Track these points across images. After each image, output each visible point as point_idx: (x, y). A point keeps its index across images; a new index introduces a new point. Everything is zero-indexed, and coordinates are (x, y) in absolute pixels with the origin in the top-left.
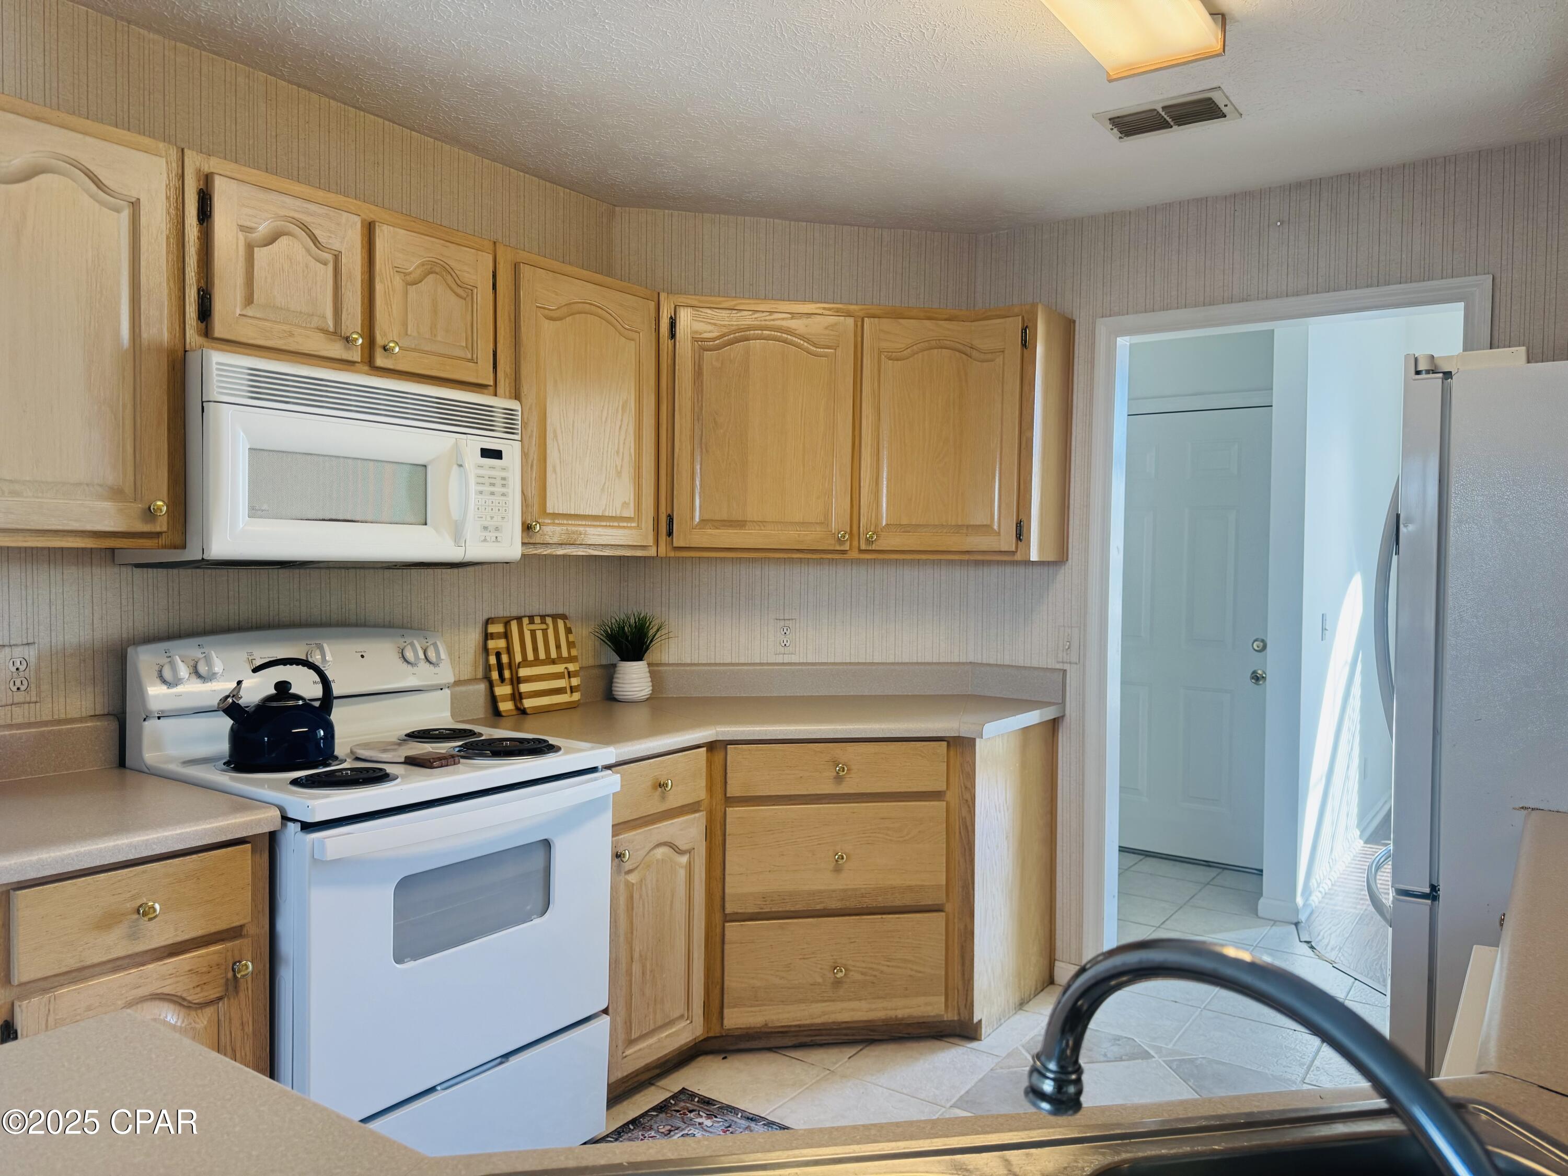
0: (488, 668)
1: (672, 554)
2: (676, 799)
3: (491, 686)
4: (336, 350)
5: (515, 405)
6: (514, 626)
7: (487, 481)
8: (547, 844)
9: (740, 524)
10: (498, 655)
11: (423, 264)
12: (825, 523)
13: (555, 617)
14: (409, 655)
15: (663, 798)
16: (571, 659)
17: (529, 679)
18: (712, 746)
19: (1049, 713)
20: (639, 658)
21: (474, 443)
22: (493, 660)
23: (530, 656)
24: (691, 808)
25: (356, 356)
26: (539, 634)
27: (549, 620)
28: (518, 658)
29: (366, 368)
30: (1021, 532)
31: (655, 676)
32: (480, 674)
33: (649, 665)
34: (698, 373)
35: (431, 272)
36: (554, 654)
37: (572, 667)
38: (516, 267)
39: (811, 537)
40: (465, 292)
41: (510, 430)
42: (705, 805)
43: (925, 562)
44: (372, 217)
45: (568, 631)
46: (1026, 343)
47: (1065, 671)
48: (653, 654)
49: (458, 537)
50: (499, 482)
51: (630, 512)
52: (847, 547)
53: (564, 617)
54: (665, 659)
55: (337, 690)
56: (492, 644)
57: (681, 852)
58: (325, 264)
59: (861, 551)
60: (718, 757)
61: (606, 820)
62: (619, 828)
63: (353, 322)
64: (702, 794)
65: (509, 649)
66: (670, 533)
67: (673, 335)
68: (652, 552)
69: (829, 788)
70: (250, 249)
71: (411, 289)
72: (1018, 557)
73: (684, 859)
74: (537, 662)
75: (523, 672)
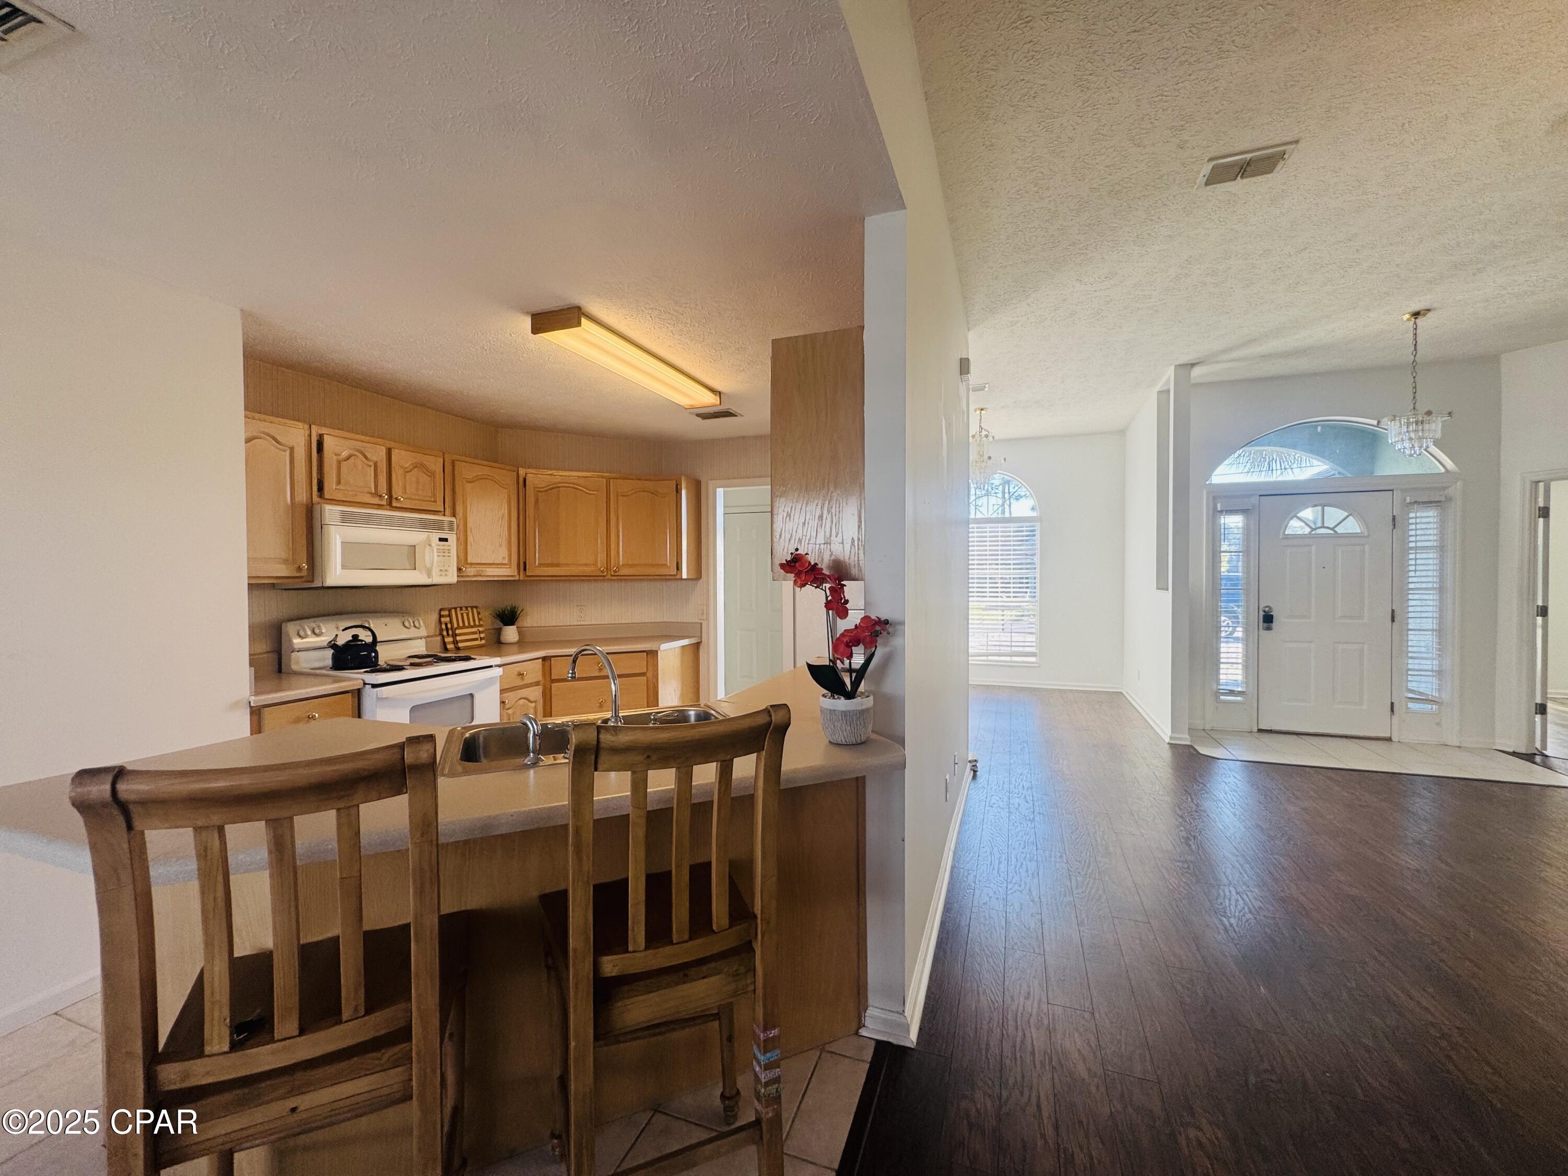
0: (441, 630)
1: (526, 579)
2: (528, 679)
3: (443, 637)
4: (376, 501)
5: (453, 519)
6: (453, 611)
7: (441, 551)
8: (472, 695)
9: (558, 565)
10: (446, 624)
11: (412, 464)
12: (595, 564)
13: (472, 607)
14: (407, 624)
15: (523, 679)
16: (480, 626)
17: (460, 635)
18: (544, 659)
19: (693, 641)
20: (513, 624)
21: (435, 536)
22: (444, 626)
23: (461, 625)
24: (537, 684)
25: (384, 503)
26: (465, 615)
27: (469, 609)
28: (456, 626)
29: (388, 507)
30: (679, 567)
31: (520, 633)
32: (438, 633)
33: (517, 627)
34: (537, 501)
35: (416, 467)
36: (472, 624)
37: (481, 629)
38: (453, 462)
39: (588, 570)
40: (432, 474)
41: (451, 529)
42: (541, 683)
43: (644, 580)
44: (389, 446)
45: (479, 613)
46: (678, 491)
47: (701, 624)
48: (520, 622)
49: (429, 574)
50: (447, 551)
51: (506, 561)
52: (605, 574)
53: (476, 607)
54: (525, 625)
55: (378, 640)
56: (443, 620)
57: (532, 702)
58: (370, 466)
59: (612, 576)
60: (547, 663)
61: (497, 688)
62: (502, 691)
63: (383, 489)
64: (540, 678)
65: (451, 622)
66: (525, 569)
67: (525, 486)
68: (517, 578)
69: (597, 674)
70: (339, 462)
71: (408, 474)
72: (678, 577)
73: (533, 704)
74: (464, 627)
75: (458, 632)
